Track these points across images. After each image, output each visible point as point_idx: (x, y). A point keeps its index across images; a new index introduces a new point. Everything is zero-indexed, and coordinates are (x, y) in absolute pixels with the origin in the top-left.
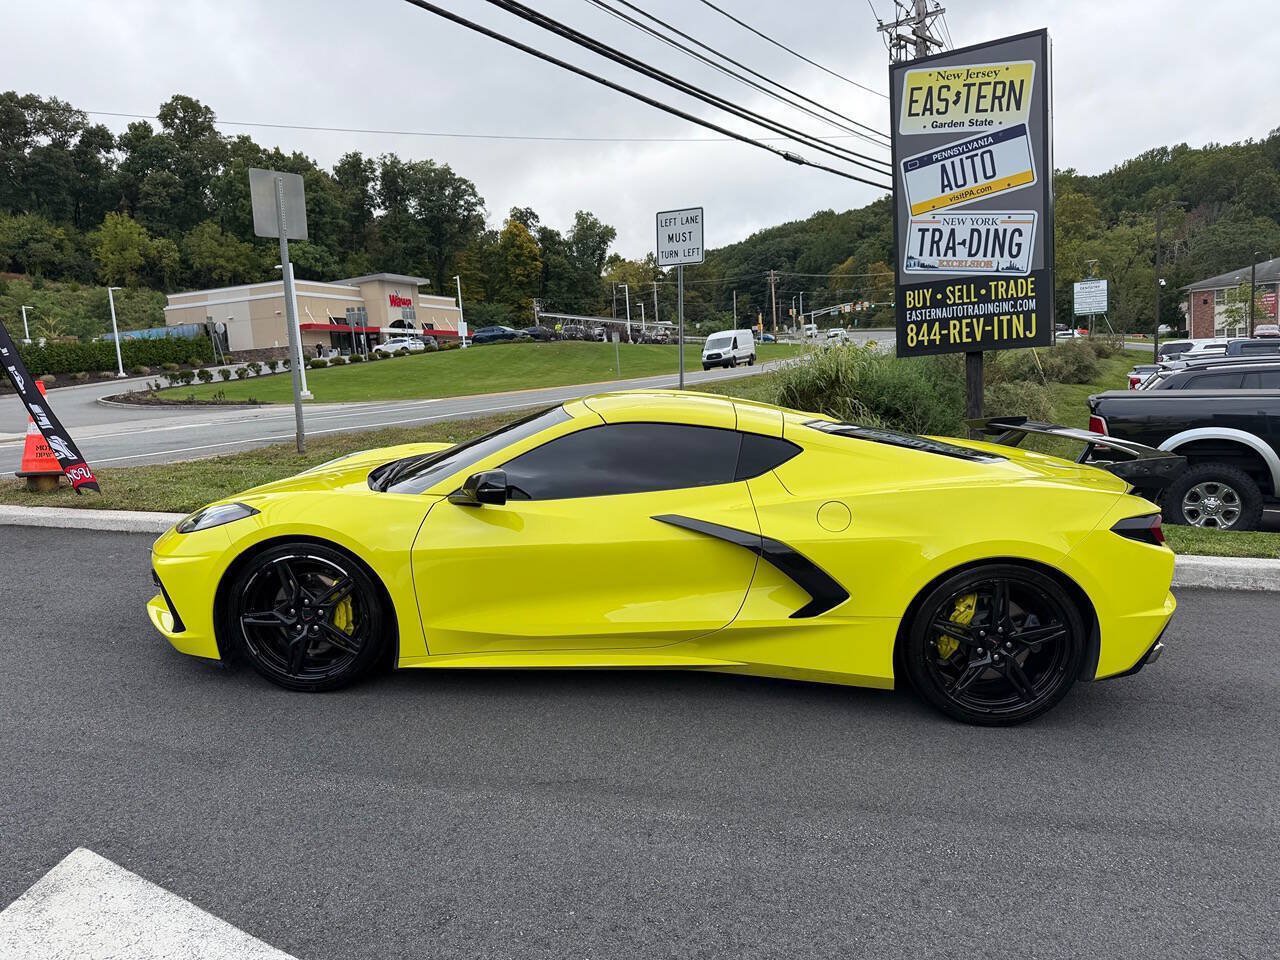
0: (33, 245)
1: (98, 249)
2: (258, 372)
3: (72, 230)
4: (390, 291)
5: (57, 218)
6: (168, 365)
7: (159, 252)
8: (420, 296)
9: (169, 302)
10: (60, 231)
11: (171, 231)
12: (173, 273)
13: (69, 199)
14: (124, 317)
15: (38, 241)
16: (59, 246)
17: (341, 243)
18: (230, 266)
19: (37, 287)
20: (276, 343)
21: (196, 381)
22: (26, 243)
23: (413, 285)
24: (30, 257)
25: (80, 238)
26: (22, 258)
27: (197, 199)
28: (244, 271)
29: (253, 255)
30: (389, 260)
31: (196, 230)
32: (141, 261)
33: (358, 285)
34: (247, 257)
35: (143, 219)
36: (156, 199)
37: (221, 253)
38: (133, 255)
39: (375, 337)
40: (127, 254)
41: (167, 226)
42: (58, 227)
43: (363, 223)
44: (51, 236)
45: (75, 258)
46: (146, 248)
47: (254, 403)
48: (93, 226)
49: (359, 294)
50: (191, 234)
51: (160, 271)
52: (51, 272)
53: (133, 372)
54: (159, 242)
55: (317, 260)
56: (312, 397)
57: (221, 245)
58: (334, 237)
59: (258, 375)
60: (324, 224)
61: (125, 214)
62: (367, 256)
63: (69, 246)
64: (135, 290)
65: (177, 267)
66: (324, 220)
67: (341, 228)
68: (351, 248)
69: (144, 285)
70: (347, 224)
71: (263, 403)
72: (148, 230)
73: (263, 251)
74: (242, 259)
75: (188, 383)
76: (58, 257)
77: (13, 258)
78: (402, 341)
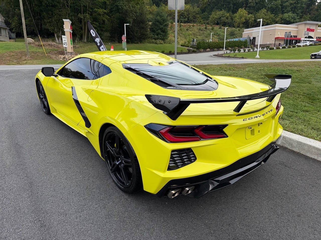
0: (222, 18)
1: (235, 18)
2: (253, 50)
3: (231, 14)
4: (308, 27)
5: (228, 11)
6: (235, 47)
7: (249, 18)
8: (318, 28)
9: (244, 31)
10: (228, 14)
11: (254, 12)
12: (252, 23)
13: (232, 6)
14: (237, 36)
15: (223, 17)
16: (227, 18)
17: (302, 13)
18: (266, 21)
19: (220, 28)
20: (268, 42)
21: (237, 52)
22: (220, 18)
23: (317, 24)
24: (221, 21)
25: (232, 15)
26: (219, 22)
27: (263, 2)
28: (270, 22)
29: (274, 18)
30: (317, 17)
31: (260, 12)
32: (244, 21)
33: (298, 25)
34: (272, 18)
35: (248, 10)
36: (252, 4)
37: (265, 17)
38: (243, 20)
39: (299, 41)
40: (242, 19)
41: (253, 11)
42: (228, 13)
43: (311, 5)
44: (226, 16)
45: (230, 21)
46: (246, 17)
47: (243, 58)
48: (236, 12)
49: (297, 28)
50: (258, 13)
51: (248, 23)
52: (224, 25)
53: (227, 49)
54: (250, 15)
55: (292, 18)
56: (259, 57)
57: (266, 15)
58: (300, 11)
59: (253, 51)
60: (298, 7)
61: (243, 9)
62: (310, 16)
63: (230, 18)
64: (241, 28)
65: (253, 22)
66: (298, 5)
67: (303, 8)
68: (305, 14)
69: (244, 27)
70: (305, 6)
71: (245, 58)
72: (248, 12)
73: (277, 16)
74: (270, 19)
75: (234, 52)
76: (227, 21)
77: (217, 21)
78: (306, 42)
